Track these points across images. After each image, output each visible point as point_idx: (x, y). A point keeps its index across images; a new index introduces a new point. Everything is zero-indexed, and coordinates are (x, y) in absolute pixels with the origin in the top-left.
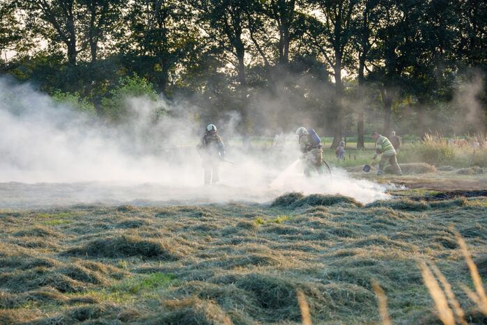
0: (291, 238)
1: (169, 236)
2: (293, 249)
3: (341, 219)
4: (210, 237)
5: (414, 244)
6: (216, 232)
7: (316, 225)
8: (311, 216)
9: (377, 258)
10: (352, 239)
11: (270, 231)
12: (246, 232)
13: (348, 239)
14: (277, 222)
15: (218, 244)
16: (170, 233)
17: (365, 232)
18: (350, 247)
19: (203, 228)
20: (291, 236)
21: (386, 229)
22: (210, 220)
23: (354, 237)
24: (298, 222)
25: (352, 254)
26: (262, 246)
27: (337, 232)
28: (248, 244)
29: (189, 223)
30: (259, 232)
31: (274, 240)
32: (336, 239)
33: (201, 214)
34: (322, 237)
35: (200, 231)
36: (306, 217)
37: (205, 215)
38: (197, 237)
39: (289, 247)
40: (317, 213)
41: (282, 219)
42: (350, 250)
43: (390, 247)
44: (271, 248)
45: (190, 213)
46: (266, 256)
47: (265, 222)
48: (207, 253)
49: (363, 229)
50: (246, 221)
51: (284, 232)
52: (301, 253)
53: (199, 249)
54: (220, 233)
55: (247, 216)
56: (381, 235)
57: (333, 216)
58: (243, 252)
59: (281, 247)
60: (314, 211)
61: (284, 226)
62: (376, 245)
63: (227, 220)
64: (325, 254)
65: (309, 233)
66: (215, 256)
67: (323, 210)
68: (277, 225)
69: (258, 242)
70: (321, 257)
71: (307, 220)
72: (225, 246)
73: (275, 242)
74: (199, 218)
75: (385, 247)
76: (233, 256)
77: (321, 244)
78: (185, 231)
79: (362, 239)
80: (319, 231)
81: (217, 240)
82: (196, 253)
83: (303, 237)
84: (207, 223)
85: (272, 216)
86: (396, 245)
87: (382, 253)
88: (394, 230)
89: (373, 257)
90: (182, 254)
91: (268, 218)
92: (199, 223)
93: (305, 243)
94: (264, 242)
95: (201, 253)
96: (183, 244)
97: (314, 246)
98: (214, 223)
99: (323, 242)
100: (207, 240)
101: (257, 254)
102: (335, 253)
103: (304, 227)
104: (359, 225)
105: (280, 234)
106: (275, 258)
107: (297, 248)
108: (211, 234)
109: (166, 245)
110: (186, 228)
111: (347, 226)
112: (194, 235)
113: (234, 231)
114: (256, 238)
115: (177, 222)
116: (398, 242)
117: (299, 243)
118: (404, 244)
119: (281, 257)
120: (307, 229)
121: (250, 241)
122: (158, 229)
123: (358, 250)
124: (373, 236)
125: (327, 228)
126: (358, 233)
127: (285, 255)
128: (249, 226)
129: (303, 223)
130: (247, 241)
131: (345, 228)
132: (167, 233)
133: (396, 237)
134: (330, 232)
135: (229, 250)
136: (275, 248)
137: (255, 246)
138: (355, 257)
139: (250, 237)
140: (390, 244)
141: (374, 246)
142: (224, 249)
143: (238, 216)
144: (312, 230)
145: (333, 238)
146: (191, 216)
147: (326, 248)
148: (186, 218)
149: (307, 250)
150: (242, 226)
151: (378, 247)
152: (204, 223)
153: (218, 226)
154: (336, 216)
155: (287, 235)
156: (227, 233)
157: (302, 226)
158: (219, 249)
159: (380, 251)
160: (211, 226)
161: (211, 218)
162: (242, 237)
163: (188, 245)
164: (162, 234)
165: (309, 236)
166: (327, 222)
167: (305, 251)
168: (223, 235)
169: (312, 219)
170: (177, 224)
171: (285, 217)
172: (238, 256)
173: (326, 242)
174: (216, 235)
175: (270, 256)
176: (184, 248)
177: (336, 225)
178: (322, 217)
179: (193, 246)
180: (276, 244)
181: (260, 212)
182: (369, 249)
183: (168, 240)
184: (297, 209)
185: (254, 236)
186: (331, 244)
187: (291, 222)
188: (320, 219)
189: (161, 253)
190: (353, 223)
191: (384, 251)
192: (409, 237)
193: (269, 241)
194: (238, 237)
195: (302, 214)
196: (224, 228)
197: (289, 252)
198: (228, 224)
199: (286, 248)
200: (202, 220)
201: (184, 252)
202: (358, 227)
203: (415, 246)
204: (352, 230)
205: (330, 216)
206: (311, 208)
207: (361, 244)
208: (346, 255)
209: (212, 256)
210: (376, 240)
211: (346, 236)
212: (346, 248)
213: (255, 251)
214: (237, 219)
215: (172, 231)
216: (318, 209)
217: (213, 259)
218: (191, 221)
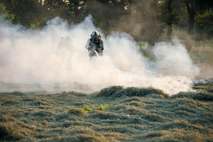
0: (111, 123)
1: (12, 120)
2: (112, 131)
3: (152, 107)
4: (46, 121)
5: (210, 127)
6: (51, 117)
7: (131, 112)
8: (128, 104)
9: (179, 138)
10: (160, 123)
11: (94, 117)
12: (75, 117)
13: (156, 123)
14: (100, 109)
15: (52, 127)
16: (14, 118)
17: (170, 118)
18: (158, 129)
19: (41, 115)
20: (111, 120)
21: (187, 115)
22: (47, 108)
23: (161, 122)
24: (117, 110)
25: (160, 135)
26: (88, 128)
27: (148, 118)
28: (77, 127)
29: (30, 110)
30: (86, 118)
31: (97, 124)
32: (147, 123)
33: (39, 103)
34: (136, 121)
35: (39, 117)
36: (123, 106)
37: (42, 104)
38: (35, 122)
39: (109, 129)
40: (132, 102)
41: (104, 107)
42: (158, 132)
43: (190, 130)
44: (95, 130)
45: (30, 102)
46: (90, 136)
47: (91, 109)
48: (43, 134)
49: (169, 115)
50: (76, 109)
51: (106, 117)
52: (118, 134)
53: (37, 131)
54: (54, 118)
55: (77, 105)
56: (183, 120)
57: (145, 104)
58: (72, 133)
59: (103, 129)
60: (129, 101)
61: (106, 113)
62: (179, 128)
63: (60, 108)
64: (138, 135)
65: (125, 118)
66: (50, 137)
67: (138, 100)
68: (100, 112)
69: (85, 125)
70: (135, 138)
71: (124, 108)
72: (58, 128)
73: (98, 126)
74: (38, 106)
75: (186, 130)
76: (64, 136)
77: (135, 127)
78: (26, 117)
79: (167, 123)
80: (134, 117)
81: (52, 123)
82: (34, 134)
83: (121, 121)
84: (44, 110)
85: (97, 105)
86: (195, 128)
87: (183, 135)
88: (194, 117)
89: (175, 138)
90: (23, 135)
91: (94, 106)
92: (37, 110)
93: (123, 126)
94: (90, 125)
95: (38, 134)
96: (23, 127)
97: (129, 129)
98: (50, 111)
99: (137, 125)
100: (44, 124)
101: (83, 135)
102: (146, 134)
103: (122, 113)
104: (165, 112)
105: (102, 119)
106: (97, 138)
107: (116, 130)
108: (47, 119)
109: (10, 128)
110: (26, 114)
111: (156, 113)
112: (33, 119)
113: (66, 117)
114: (83, 122)
115: (19, 110)
116: (197, 126)
117: (117, 126)
118: (201, 127)
119: (103, 137)
120: (124, 115)
121: (78, 124)
122: (3, 115)
123: (164, 132)
124: (177, 121)
125: (140, 114)
126: (164, 118)
127: (106, 136)
128: (78, 113)
129: (121, 110)
130: (75, 124)
131: (155, 114)
132: (11, 118)
133: (195, 122)
134: (142, 118)
135: (61, 132)
136: (98, 130)
137: (82, 128)
138: (162, 138)
139: (78, 122)
140: (190, 127)
141: (177, 129)
142: (57, 131)
143: (69, 105)
144: (128, 116)
145: (144, 122)
146: (31, 104)
147: (138, 131)
148: (27, 107)
149: (123, 131)
150: (72, 112)
151: (180, 130)
152: (41, 110)
153: (53, 112)
154: (148, 104)
155: (108, 120)
156: (59, 118)
157: (120, 112)
158: (53, 131)
159: (181, 132)
160: (47, 112)
161: (48, 106)
162: (72, 121)
163: (28, 128)
164: (7, 119)
165: (125, 121)
166: (140, 110)
167: (122, 132)
168: (57, 120)
169: (128, 107)
170: (19, 111)
171: (107, 106)
172: (68, 136)
173: (140, 126)
174: (51, 120)
175: (94, 136)
176: (24, 130)
177: (147, 112)
178: (137, 105)
179: (32, 129)
180: (99, 126)
181: (87, 101)
182: (173, 131)
183: (12, 124)
184: (117, 99)
185: (81, 120)
186: (143, 126)
187: (111, 109)
188: (134, 107)
189: (6, 134)
190: (161, 110)
191: (185, 133)
192: (205, 122)
193: (93, 125)
194: (69, 121)
195: (121, 103)
196: (57, 114)
197: (109, 133)
198: (61, 111)
199: (107, 130)
200: (40, 108)
201: (24, 134)
202: (165, 114)
203: (210, 129)
204: (160, 116)
205: (143, 105)
206: (128, 98)
207: (166, 127)
208: (154, 135)
209: (47, 137)
210: (179, 124)
211: (155, 121)
212: (155, 130)
213: (82, 132)
214: (68, 107)
215: (15, 117)
216: (133, 99)
217: (47, 139)
218: (31, 109)
